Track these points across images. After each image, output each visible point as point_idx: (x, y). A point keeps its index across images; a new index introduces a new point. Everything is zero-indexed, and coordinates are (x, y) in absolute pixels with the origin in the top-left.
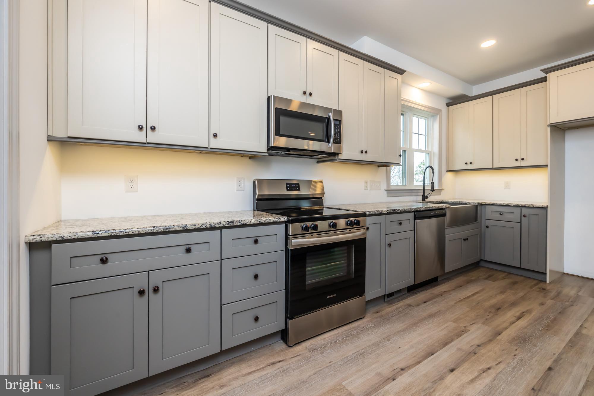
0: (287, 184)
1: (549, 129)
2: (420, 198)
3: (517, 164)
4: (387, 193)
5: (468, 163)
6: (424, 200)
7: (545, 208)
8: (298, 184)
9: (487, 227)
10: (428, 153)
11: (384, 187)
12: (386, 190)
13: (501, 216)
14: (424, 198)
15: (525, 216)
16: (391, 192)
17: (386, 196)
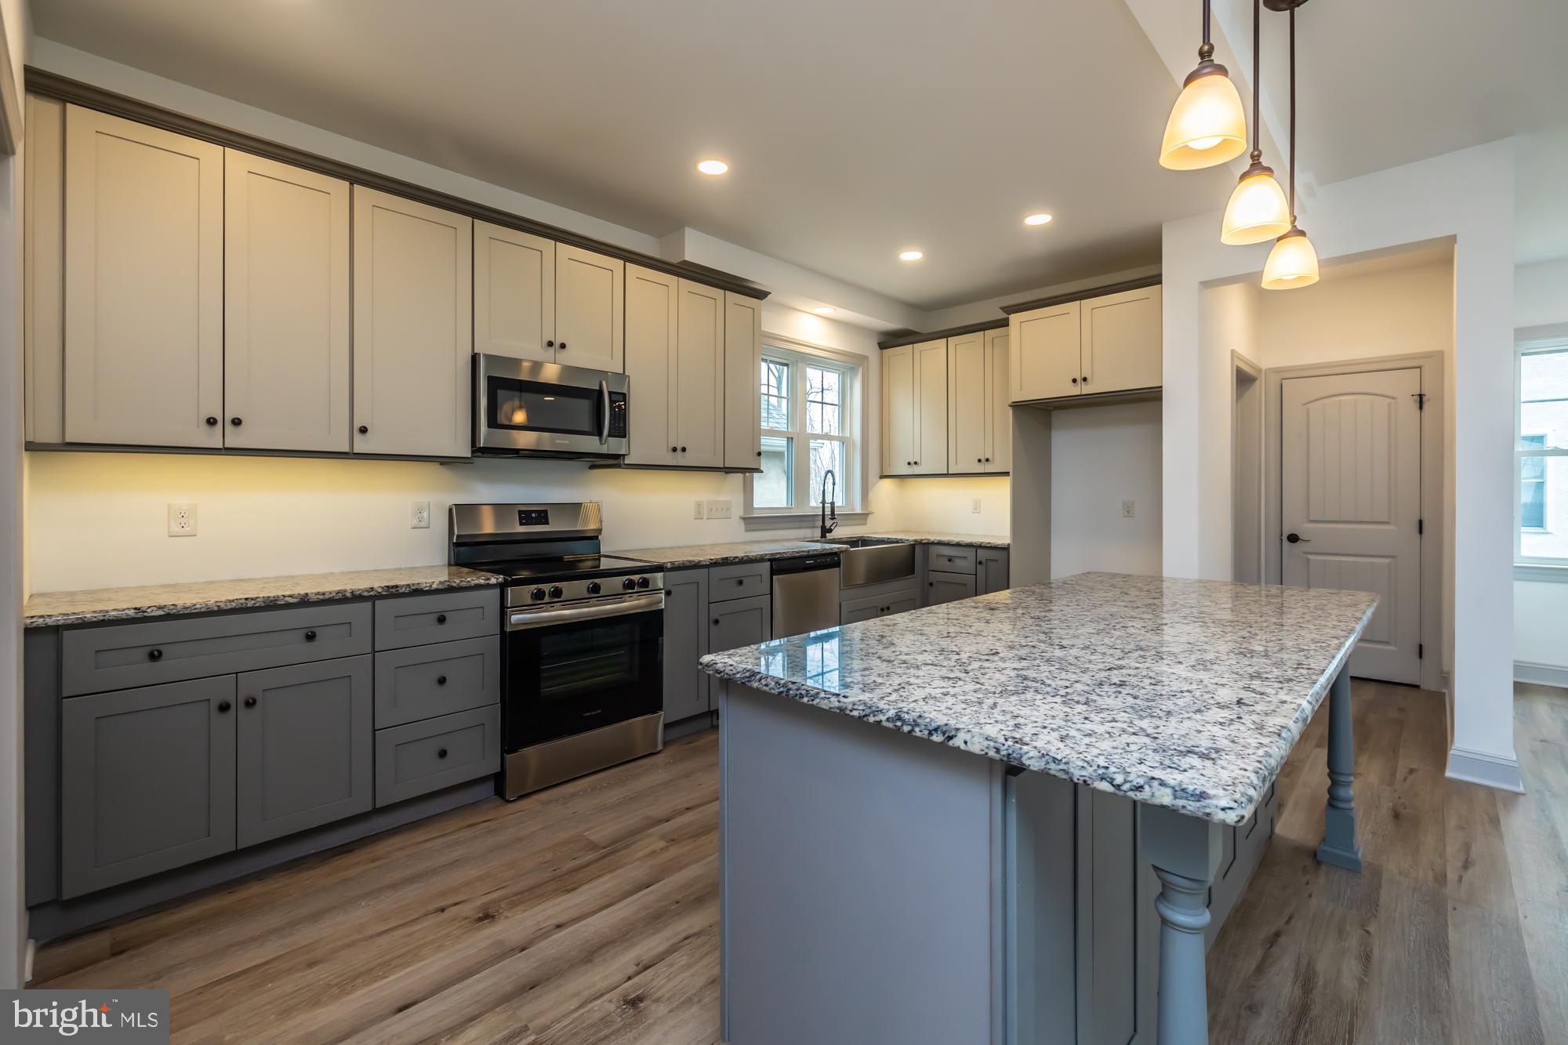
0: (520, 512)
1: (1010, 411)
2: (818, 533)
3: (980, 469)
4: (746, 524)
5: (912, 462)
6: (823, 536)
7: (1005, 549)
8: (545, 512)
9: (931, 584)
10: (843, 441)
11: (738, 511)
12: (744, 519)
13: (949, 563)
14: (825, 531)
15: (980, 563)
16: (754, 521)
17: (744, 530)
